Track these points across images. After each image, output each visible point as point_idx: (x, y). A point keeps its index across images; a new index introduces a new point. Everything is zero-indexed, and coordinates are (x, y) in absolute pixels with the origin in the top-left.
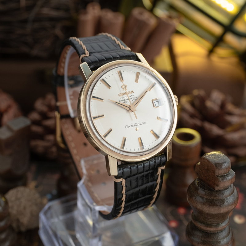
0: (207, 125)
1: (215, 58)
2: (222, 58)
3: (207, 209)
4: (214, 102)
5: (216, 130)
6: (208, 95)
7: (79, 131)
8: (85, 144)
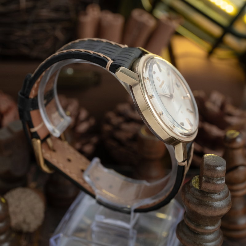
0: (208, 127)
2: (222, 59)
7: (54, 151)
8: (69, 160)
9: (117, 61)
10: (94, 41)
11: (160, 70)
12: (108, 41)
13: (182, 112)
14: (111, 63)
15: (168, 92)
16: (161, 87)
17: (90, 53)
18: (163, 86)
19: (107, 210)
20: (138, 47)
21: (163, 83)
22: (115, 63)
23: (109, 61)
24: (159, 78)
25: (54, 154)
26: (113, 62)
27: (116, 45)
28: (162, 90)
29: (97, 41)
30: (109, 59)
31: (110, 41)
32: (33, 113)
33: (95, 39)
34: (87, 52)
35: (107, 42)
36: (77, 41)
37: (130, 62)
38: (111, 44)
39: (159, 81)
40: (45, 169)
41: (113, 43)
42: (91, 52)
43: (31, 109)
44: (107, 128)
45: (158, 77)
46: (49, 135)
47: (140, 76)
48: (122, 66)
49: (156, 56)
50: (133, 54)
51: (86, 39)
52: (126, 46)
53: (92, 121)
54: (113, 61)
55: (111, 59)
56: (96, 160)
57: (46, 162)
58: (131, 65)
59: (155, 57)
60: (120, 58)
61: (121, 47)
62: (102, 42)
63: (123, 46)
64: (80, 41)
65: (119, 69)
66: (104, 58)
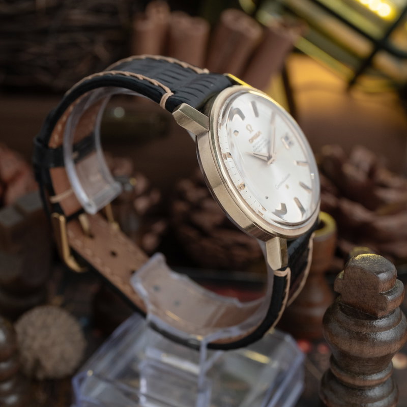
4: (358, 166)
5: (359, 213)
7: (91, 236)
8: (114, 254)
9: (180, 94)
10: (154, 60)
11: (257, 114)
12: (177, 61)
13: (287, 187)
14: (169, 96)
15: (264, 152)
16: (252, 142)
17: (138, 79)
18: (255, 141)
19: (166, 342)
20: (225, 74)
21: (257, 136)
22: (175, 96)
23: (166, 92)
24: (251, 128)
25: (88, 241)
26: (172, 96)
27: (189, 68)
28: (254, 147)
29: (160, 61)
30: (167, 89)
31: (181, 61)
32: (55, 173)
33: (158, 57)
34: (134, 77)
35: (175, 63)
36: (130, 59)
37: (202, 97)
38: (181, 66)
39: (251, 131)
40: (72, 264)
41: (185, 65)
42: (141, 77)
43: (52, 165)
44: (180, 207)
45: (249, 125)
46: (81, 211)
47: (212, 121)
48: (186, 103)
49: (253, 90)
50: (212, 85)
51: (143, 57)
52: (206, 71)
53: (156, 196)
54: (173, 94)
55: (170, 89)
56: (159, 258)
57: (74, 253)
58: (205, 102)
59: (251, 92)
60: (187, 90)
61: (196, 72)
62: (167, 62)
63: (199, 71)
64: (134, 60)
65: (179, 107)
66: (160, 89)
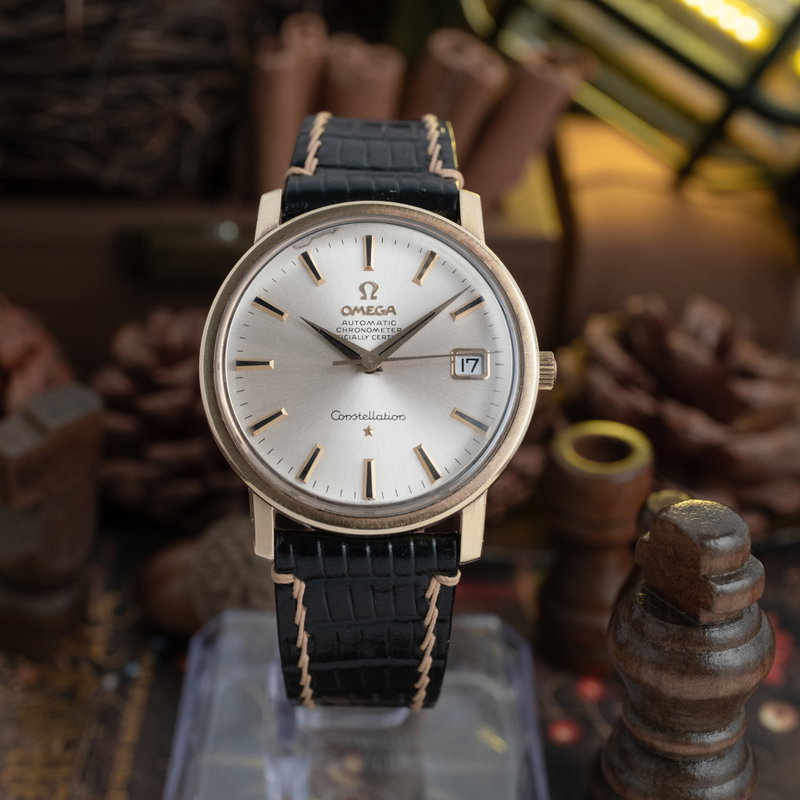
0: (675, 413)
1: (698, 194)
2: (722, 193)
3: (674, 686)
6: (677, 313)
